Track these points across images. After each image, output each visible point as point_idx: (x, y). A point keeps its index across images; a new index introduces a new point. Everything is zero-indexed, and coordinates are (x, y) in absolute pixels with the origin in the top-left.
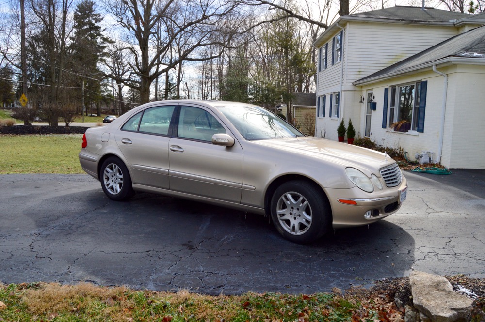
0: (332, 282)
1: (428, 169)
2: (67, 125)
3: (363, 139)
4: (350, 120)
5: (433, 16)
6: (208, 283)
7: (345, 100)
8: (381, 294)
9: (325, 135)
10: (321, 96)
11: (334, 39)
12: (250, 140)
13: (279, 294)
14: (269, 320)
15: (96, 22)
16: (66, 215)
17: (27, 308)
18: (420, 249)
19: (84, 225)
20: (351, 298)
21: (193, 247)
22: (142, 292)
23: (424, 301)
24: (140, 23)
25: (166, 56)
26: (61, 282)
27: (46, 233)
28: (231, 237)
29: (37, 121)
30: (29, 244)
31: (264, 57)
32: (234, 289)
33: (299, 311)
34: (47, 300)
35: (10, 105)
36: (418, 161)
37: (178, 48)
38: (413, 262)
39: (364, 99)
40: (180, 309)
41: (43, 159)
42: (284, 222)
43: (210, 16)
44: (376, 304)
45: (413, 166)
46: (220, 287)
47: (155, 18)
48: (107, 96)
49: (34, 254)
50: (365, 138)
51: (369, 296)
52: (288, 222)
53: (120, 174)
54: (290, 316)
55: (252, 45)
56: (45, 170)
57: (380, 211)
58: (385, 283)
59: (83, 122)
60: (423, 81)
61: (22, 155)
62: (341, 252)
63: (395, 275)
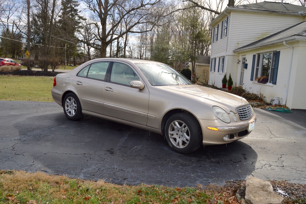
0: (198, 180)
1: (277, 109)
2: (53, 71)
3: (238, 87)
4: (230, 74)
5: (288, 9)
6: (118, 177)
7: (228, 61)
8: (229, 190)
9: (214, 83)
10: (213, 58)
11: (223, 22)
12: (154, 86)
13: (162, 186)
14: (152, 203)
15: (75, 6)
16: (39, 128)
17: (2, 186)
18: (260, 162)
19: (49, 135)
20: (208, 192)
21: (113, 152)
22: (75, 180)
23: (252, 197)
24: (102, 8)
25: (117, 29)
26: (26, 170)
27: (24, 139)
28: (139, 147)
29: (36, 68)
30: (12, 146)
31: (180, 32)
32: (133, 182)
33: (173, 198)
34: (16, 182)
35: (20, 57)
36: (272, 103)
37: (126, 24)
38: (253, 170)
39: (240, 61)
40: (97, 192)
41: (34, 92)
42: (173, 139)
43: (145, 5)
44: (224, 197)
45: (267, 106)
46: (125, 179)
47: (111, 5)
48: (81, 53)
49: (14, 152)
50: (239, 86)
51: (221, 191)
52: (175, 139)
53: (75, 104)
54: (166, 201)
55: (173, 24)
56: (33, 99)
57: (235, 135)
58: (232, 183)
59: (65, 69)
60: (277, 51)
61: (22, 89)
62: (208, 161)
63: (240, 178)
